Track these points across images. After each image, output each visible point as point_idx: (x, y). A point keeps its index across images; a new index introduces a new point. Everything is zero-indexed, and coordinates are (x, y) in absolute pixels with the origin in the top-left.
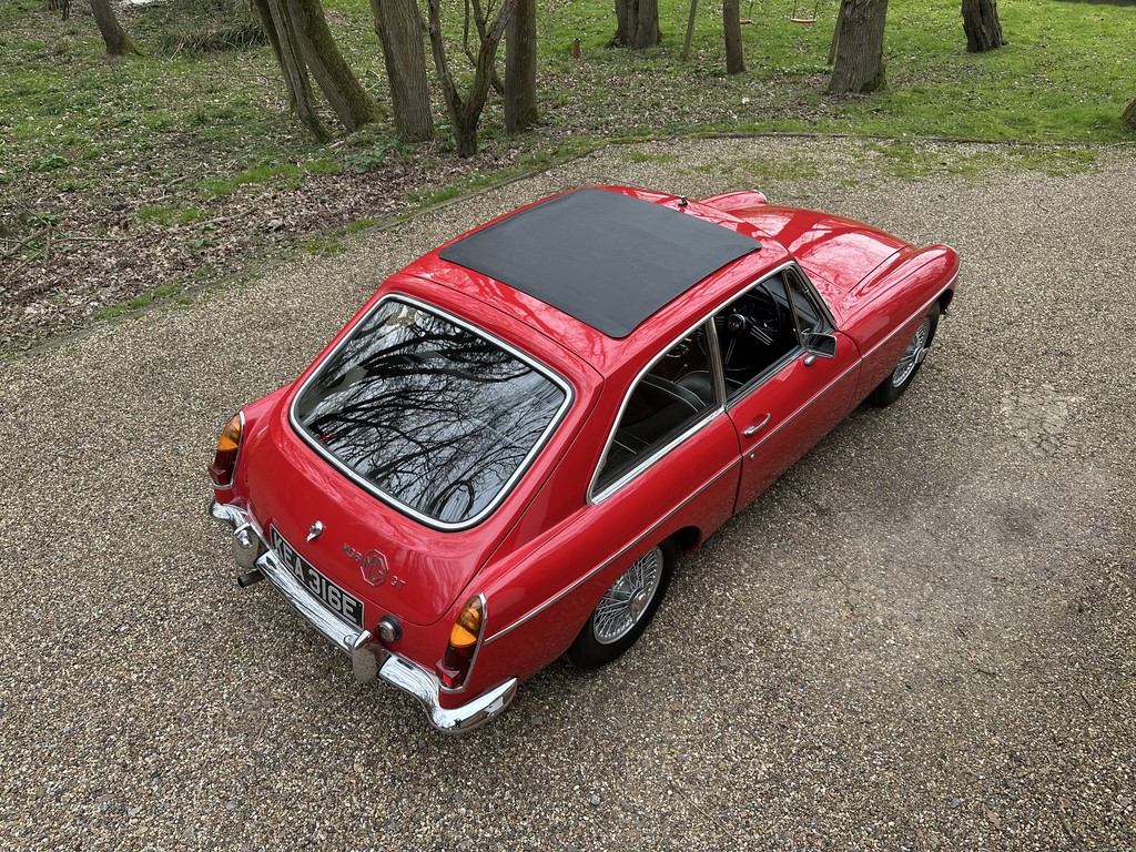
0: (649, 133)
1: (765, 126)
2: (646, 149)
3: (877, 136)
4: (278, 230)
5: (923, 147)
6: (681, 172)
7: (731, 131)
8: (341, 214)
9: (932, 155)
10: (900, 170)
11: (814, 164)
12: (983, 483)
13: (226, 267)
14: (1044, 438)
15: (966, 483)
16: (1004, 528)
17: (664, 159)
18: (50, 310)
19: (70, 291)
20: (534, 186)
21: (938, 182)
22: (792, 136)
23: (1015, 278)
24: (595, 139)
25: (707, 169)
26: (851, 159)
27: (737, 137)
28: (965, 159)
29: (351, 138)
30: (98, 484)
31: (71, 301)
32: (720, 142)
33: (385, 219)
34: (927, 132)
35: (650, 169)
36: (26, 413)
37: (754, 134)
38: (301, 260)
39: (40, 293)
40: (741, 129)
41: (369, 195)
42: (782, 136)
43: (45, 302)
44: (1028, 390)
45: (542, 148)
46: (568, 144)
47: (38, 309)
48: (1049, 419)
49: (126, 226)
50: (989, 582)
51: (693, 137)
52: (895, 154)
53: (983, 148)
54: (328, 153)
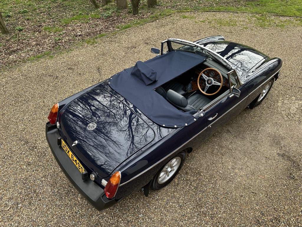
0: (188, 9)
1: (223, 8)
2: (187, 14)
3: (256, 13)
4: (79, 36)
5: (270, 17)
6: (196, 22)
7: (213, 10)
8: (97, 32)
9: (272, 20)
10: (261, 24)
11: (236, 21)
12: (268, 127)
13: (64, 47)
14: (289, 114)
15: (263, 127)
16: (272, 142)
17: (192, 17)
18: (16, 57)
19: (22, 52)
20: (153, 25)
21: (272, 29)
22: (231, 12)
23: (290, 62)
24: (172, 11)
25: (204, 22)
26: (247, 20)
27: (214, 12)
28: (282, 22)
29: (104, 7)
30: (22, 110)
31: (22, 55)
32: (209, 13)
33: (109, 34)
34: (272, 12)
35: (187, 21)
36: (6, 88)
37: (219, 11)
38: (84, 45)
39: (14, 52)
40: (216, 9)
41: (106, 26)
42: (228, 12)
43: (15, 54)
44: (287, 99)
45: (157, 13)
46: (164, 12)
47: (13, 57)
48: (292, 108)
49: (40, 32)
50: (264, 158)
51: (201, 11)
52: (261, 19)
53: (288, 18)
54: (98, 12)
